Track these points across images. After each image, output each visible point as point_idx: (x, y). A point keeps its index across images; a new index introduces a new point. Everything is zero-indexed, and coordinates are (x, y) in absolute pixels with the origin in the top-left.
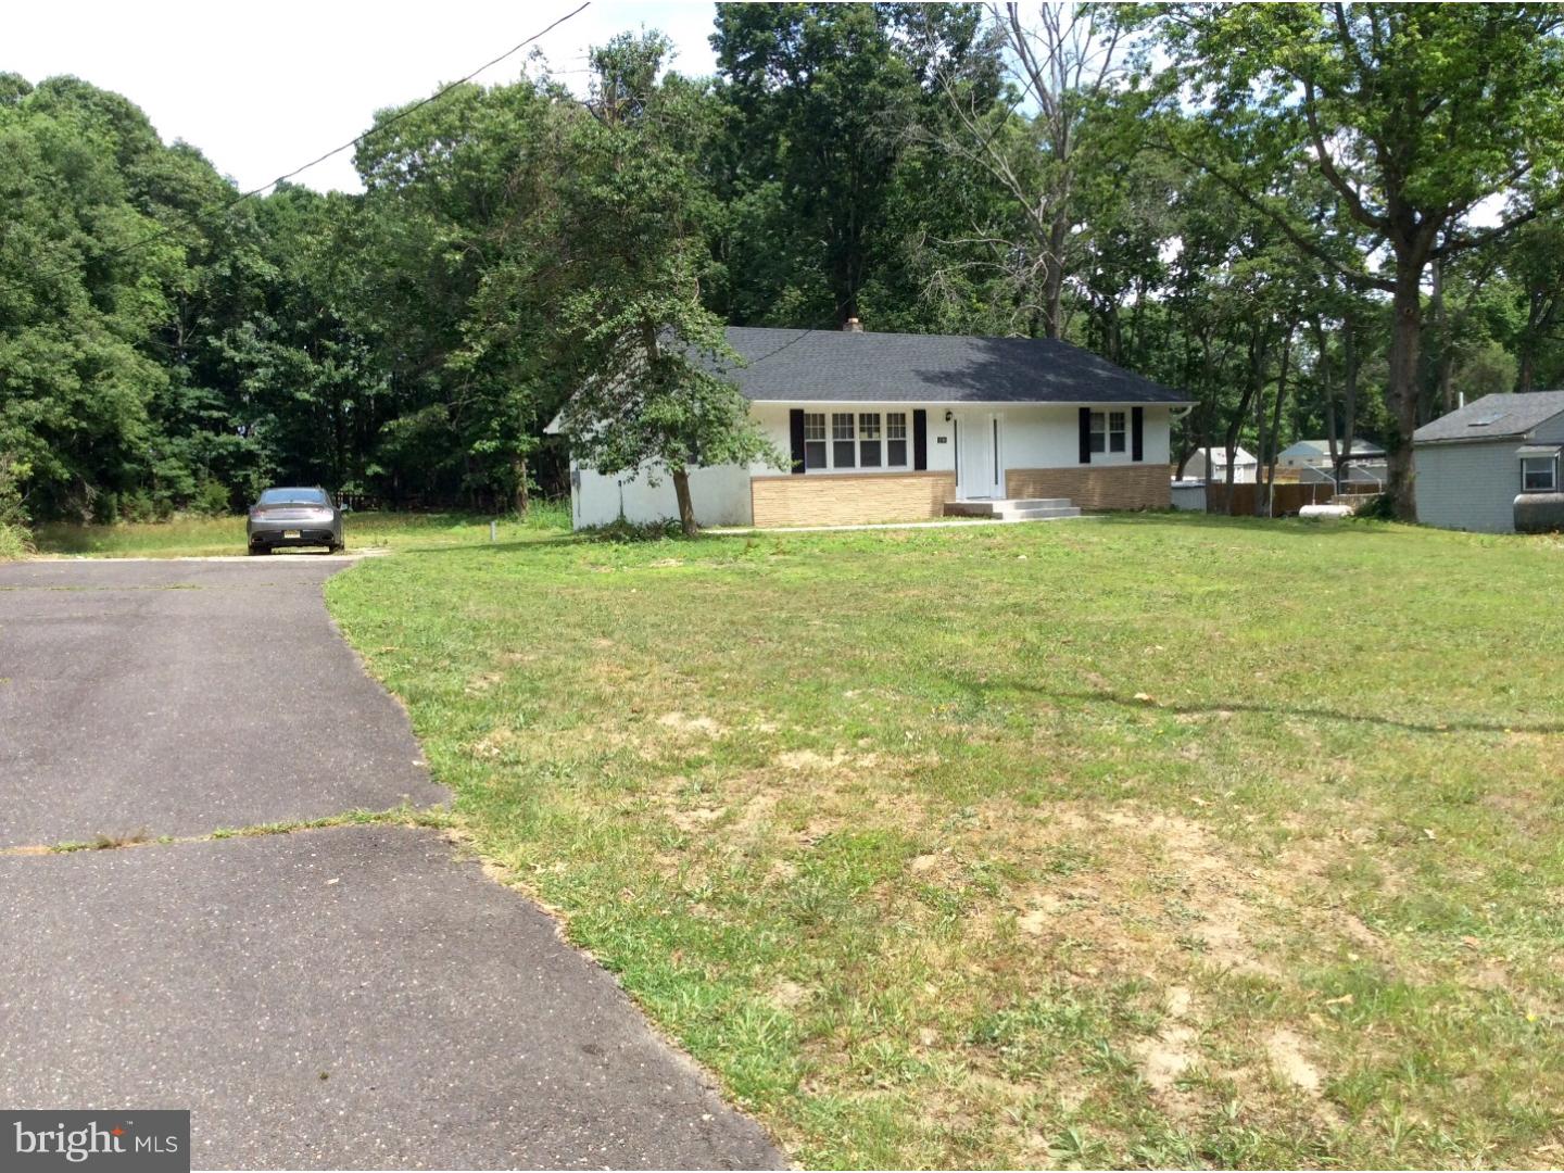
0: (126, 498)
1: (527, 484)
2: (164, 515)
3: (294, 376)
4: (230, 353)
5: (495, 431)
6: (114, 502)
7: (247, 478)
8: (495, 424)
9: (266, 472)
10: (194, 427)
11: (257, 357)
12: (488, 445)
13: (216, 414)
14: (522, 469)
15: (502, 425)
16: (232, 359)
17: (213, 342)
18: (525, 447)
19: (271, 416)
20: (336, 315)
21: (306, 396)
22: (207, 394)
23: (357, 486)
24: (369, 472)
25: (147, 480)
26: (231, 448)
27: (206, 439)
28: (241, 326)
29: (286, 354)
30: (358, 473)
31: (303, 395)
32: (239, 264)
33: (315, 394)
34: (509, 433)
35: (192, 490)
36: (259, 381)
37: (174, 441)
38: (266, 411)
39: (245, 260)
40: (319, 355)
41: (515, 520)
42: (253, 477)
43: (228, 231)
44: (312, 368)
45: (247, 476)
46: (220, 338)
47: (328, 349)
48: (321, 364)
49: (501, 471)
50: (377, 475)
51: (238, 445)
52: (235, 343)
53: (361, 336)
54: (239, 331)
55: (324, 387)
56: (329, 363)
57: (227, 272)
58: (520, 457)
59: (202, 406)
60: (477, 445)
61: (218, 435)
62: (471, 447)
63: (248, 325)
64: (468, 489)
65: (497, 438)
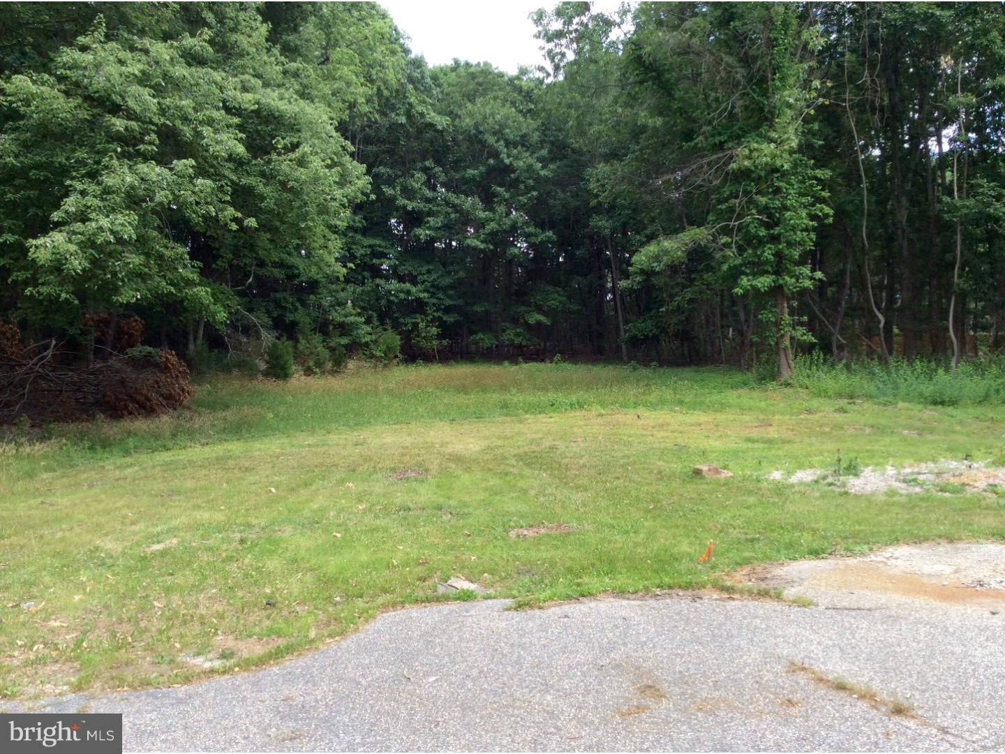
0: (302, 345)
2: (338, 364)
4: (402, 201)
7: (415, 325)
9: (434, 320)
11: (428, 207)
12: (762, 282)
13: (387, 262)
15: (776, 255)
16: (404, 207)
17: (387, 190)
20: (507, 161)
21: (476, 243)
22: (380, 241)
23: (517, 335)
24: (531, 321)
25: (324, 327)
26: (402, 296)
27: (377, 286)
28: (413, 176)
29: (457, 201)
31: (474, 242)
32: (414, 112)
33: (484, 241)
35: (368, 339)
36: (429, 228)
39: (420, 109)
40: (488, 200)
42: (422, 325)
44: (482, 214)
45: (417, 324)
46: (392, 186)
47: (499, 195)
48: (492, 210)
50: (538, 322)
51: (408, 293)
52: (406, 193)
53: (531, 182)
54: (410, 181)
55: (494, 233)
56: (499, 209)
57: (402, 120)
61: (388, 282)
63: (418, 175)
65: (767, 272)
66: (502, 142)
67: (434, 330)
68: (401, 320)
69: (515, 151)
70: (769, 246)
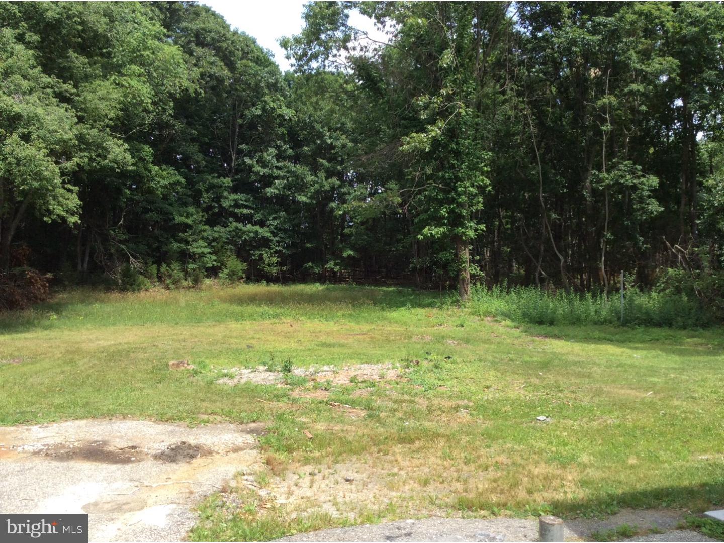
0: (164, 268)
1: (469, 269)
3: (298, 185)
4: (258, 168)
5: (444, 217)
6: (155, 272)
8: (444, 212)
9: (275, 253)
10: (231, 219)
11: (276, 173)
12: (437, 231)
13: (245, 211)
14: (466, 255)
15: (451, 212)
16: (259, 173)
17: (248, 161)
18: (471, 234)
19: (283, 214)
20: (329, 141)
21: (304, 199)
22: (240, 197)
23: (336, 265)
24: (345, 255)
25: (184, 257)
26: (252, 235)
27: (237, 228)
28: (267, 151)
29: (293, 169)
30: (337, 255)
31: (302, 198)
32: (268, 107)
33: (311, 197)
34: (456, 220)
36: (276, 188)
37: (215, 229)
38: (279, 210)
39: (272, 105)
40: (315, 169)
41: (456, 303)
42: (265, 256)
43: (263, 85)
44: (310, 178)
45: (262, 255)
46: (251, 158)
47: (322, 165)
48: (316, 176)
49: (444, 256)
50: (349, 256)
51: (256, 233)
52: (263, 163)
54: (265, 155)
55: (317, 192)
56: (322, 175)
57: (259, 112)
58: (465, 244)
59: (237, 205)
60: (426, 231)
61: (245, 226)
62: (420, 231)
63: (271, 150)
64: (415, 269)
65: (445, 224)
66: (326, 129)
67: (274, 260)
68: (252, 252)
69: (335, 134)
70: (446, 206)
